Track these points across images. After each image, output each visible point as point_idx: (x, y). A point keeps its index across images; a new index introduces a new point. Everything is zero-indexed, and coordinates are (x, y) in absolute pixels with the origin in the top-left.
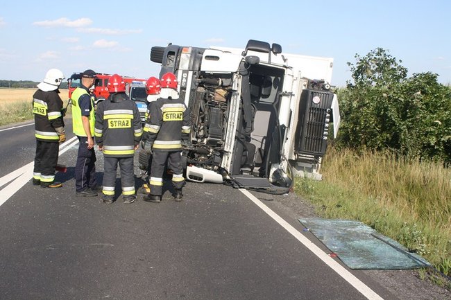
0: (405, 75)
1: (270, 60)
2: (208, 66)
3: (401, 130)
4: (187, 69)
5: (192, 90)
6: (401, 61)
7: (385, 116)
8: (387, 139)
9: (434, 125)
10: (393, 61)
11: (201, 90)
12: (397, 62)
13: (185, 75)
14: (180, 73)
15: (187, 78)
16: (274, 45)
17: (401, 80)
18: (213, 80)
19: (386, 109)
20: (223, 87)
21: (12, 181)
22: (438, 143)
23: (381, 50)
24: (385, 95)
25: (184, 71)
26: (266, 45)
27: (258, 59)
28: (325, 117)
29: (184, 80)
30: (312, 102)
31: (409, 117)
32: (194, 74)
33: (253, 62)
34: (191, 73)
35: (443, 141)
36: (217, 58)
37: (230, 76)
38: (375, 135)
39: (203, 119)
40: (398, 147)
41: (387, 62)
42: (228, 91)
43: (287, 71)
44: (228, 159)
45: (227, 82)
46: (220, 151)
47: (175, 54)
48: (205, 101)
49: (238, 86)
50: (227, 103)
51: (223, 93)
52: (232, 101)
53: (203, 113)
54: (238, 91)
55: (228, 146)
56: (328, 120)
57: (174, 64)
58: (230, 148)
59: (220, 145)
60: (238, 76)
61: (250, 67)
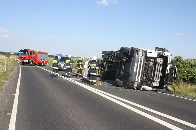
2: (149, 55)
5: (143, 62)
9: (185, 73)
11: (145, 62)
15: (142, 58)
16: (162, 49)
18: (149, 59)
20: (152, 61)
22: (187, 78)
25: (141, 56)
28: (173, 71)
29: (141, 59)
34: (143, 57)
35: (189, 78)
36: (151, 53)
37: (155, 58)
39: (145, 71)
42: (154, 63)
43: (169, 57)
44: (157, 83)
45: (153, 60)
46: (150, 81)
47: (138, 51)
48: (147, 65)
49: (161, 61)
50: (153, 66)
51: (152, 63)
52: (157, 66)
53: (146, 69)
54: (161, 63)
55: (156, 79)
56: (174, 72)
57: (138, 54)
58: (158, 80)
59: (150, 79)
60: (161, 59)
61: (160, 56)
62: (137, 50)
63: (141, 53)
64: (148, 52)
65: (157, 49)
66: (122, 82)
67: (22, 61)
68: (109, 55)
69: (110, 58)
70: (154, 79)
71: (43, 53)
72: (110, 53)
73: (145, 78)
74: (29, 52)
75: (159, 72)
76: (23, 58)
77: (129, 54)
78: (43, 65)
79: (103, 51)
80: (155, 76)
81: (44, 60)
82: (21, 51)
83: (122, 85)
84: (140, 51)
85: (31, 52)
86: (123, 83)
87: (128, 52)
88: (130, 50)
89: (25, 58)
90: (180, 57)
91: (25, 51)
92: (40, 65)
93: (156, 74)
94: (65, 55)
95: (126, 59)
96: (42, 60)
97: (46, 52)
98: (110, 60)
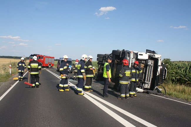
2: (140, 57)
4: (133, 58)
9: (173, 73)
14: (131, 59)
15: (133, 61)
16: (153, 51)
18: (140, 61)
22: (175, 79)
26: (151, 51)
32: (135, 59)
33: (151, 56)
34: (134, 59)
36: (142, 55)
37: (145, 60)
42: (145, 65)
43: (159, 59)
44: (148, 85)
45: (144, 62)
46: (142, 83)
47: (129, 53)
49: (152, 63)
50: (144, 68)
51: (143, 65)
52: (148, 68)
54: (152, 65)
55: (147, 81)
56: (164, 73)
57: (129, 56)
58: (149, 82)
59: (142, 81)
60: (152, 60)
61: (151, 58)
63: (132, 55)
64: (138, 54)
65: (148, 51)
66: (114, 84)
68: (103, 58)
69: (104, 61)
70: (145, 81)
71: (50, 57)
72: (104, 56)
75: (151, 74)
77: (120, 57)
78: (50, 68)
79: (98, 55)
80: (146, 78)
81: (51, 63)
84: (131, 53)
85: (39, 57)
87: (119, 55)
88: (121, 53)
90: (168, 60)
92: (47, 67)
93: (147, 76)
95: (117, 61)
96: (49, 63)
97: (52, 57)
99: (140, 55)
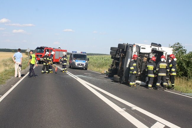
0: (186, 52)
1: (158, 49)
2: (142, 51)
3: (188, 71)
4: (135, 51)
6: (184, 47)
7: (181, 66)
8: (182, 73)
10: (182, 47)
11: (139, 58)
12: (183, 47)
13: (135, 53)
16: (159, 44)
17: (184, 54)
18: (143, 55)
19: (182, 64)
20: (146, 57)
21: (89, 85)
23: (179, 43)
24: (181, 59)
25: (134, 52)
26: (156, 44)
27: (156, 49)
30: (168, 61)
31: (190, 66)
32: (138, 53)
33: (155, 50)
34: (137, 53)
36: (145, 48)
37: (149, 54)
38: (178, 72)
39: (139, 66)
40: (186, 76)
41: (180, 48)
42: (147, 58)
43: (164, 52)
45: (147, 55)
47: (132, 47)
48: (141, 61)
50: (147, 62)
51: (146, 59)
53: (140, 65)
57: (132, 50)
61: (154, 51)
62: (130, 47)
63: (134, 49)
64: (141, 48)
65: (153, 44)
66: (119, 77)
67: (39, 59)
68: (117, 51)
69: (117, 54)
73: (139, 73)
74: (46, 50)
76: (40, 56)
77: (125, 51)
79: (111, 48)
82: (38, 48)
83: (119, 80)
84: (134, 47)
85: (48, 50)
86: (120, 79)
87: (124, 48)
88: (126, 46)
89: (41, 56)
91: (41, 48)
92: (58, 63)
94: (80, 52)
95: (122, 55)
96: (60, 58)
97: (64, 50)
98: (117, 56)
99: (142, 48)
